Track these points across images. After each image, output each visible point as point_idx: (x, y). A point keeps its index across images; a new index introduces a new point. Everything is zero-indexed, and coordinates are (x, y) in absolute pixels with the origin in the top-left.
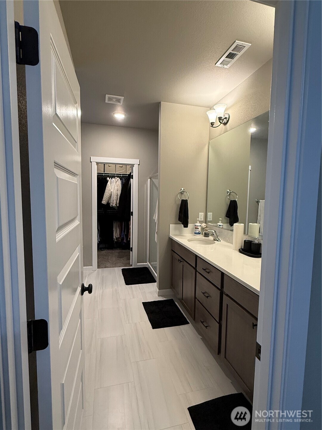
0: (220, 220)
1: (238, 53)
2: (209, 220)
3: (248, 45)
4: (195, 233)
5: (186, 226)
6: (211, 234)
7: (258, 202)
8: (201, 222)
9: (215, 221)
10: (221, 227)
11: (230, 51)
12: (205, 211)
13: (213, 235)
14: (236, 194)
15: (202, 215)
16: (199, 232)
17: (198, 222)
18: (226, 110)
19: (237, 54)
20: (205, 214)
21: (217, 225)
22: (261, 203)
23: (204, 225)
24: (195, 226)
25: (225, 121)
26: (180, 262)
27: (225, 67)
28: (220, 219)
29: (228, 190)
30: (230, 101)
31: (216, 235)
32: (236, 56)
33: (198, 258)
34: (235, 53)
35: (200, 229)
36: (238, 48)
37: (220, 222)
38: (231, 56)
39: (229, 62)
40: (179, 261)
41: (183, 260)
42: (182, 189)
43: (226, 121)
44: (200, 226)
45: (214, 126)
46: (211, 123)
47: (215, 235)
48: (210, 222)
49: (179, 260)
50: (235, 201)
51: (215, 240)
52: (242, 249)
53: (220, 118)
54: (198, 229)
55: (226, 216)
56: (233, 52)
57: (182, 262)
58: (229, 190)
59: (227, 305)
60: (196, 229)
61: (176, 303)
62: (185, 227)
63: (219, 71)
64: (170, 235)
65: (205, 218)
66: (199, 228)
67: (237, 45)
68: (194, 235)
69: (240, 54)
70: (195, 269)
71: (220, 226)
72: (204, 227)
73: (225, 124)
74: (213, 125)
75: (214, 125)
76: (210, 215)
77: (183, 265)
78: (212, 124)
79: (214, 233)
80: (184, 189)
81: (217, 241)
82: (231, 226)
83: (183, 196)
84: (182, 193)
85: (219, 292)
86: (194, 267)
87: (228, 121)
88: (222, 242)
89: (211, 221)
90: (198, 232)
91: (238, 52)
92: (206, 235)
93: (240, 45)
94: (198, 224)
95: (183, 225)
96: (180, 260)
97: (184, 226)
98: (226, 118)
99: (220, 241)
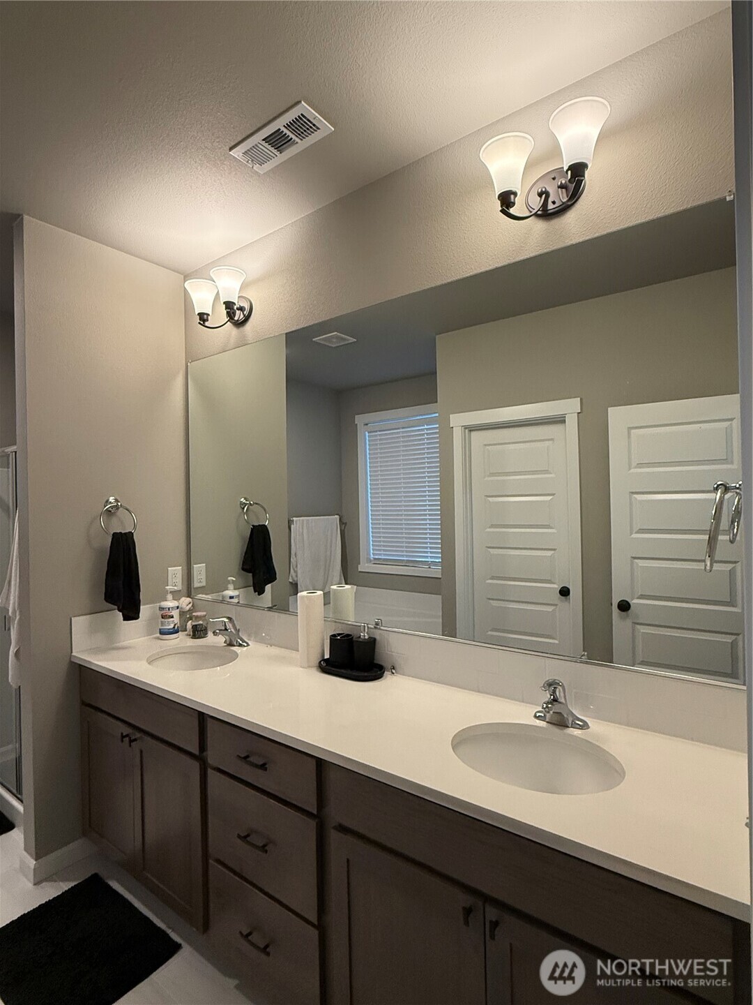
0: (229, 582)
1: (297, 140)
2: (196, 584)
3: (326, 127)
4: (162, 633)
5: (131, 613)
6: (220, 630)
7: (290, 523)
8: (176, 595)
9: (215, 585)
10: (235, 600)
11: (279, 124)
12: (185, 564)
13: (226, 629)
14: (265, 510)
15: (175, 574)
16: (174, 627)
17: (170, 597)
18: (244, 286)
19: (295, 143)
20: (185, 568)
21: (223, 597)
22: (296, 524)
23: (185, 602)
24: (161, 609)
25: (239, 316)
26: (131, 741)
27: (256, 167)
28: (230, 578)
29: (242, 499)
30: (257, 264)
31: (235, 628)
32: (290, 146)
33: (210, 723)
34: (291, 136)
35: (176, 619)
36: (302, 126)
37: (231, 586)
38: (278, 141)
39: (269, 158)
40: (127, 739)
41: (138, 735)
42: (112, 499)
43: (242, 316)
44: (178, 607)
45: (207, 324)
46: (199, 314)
47: (233, 630)
48: (202, 590)
49: (123, 737)
50: (264, 525)
51: (231, 644)
52: (325, 661)
53: (229, 305)
54: (172, 619)
55: (243, 569)
56: (286, 131)
57: (135, 740)
58: (245, 499)
59: (348, 860)
60: (166, 620)
61: (115, 885)
62: (126, 618)
63: (236, 174)
64: (73, 654)
65: (186, 583)
66: (175, 613)
67: (302, 115)
68: (158, 638)
69: (300, 145)
70: (201, 759)
71: (232, 600)
72: (188, 608)
73: (240, 324)
74: (204, 321)
75: (208, 320)
76: (199, 571)
77: (141, 752)
78: (203, 318)
79: (229, 626)
80: (117, 501)
81: (240, 645)
82: (259, 595)
83: (114, 520)
84: (109, 513)
85: (313, 824)
86: (196, 752)
87: (247, 318)
88: (254, 647)
89: (203, 587)
90: (172, 626)
91: (298, 135)
92: (198, 632)
93: (308, 120)
94: (170, 603)
95: (121, 613)
96: (127, 736)
97: (123, 615)
98: (241, 309)
99: (248, 645)
